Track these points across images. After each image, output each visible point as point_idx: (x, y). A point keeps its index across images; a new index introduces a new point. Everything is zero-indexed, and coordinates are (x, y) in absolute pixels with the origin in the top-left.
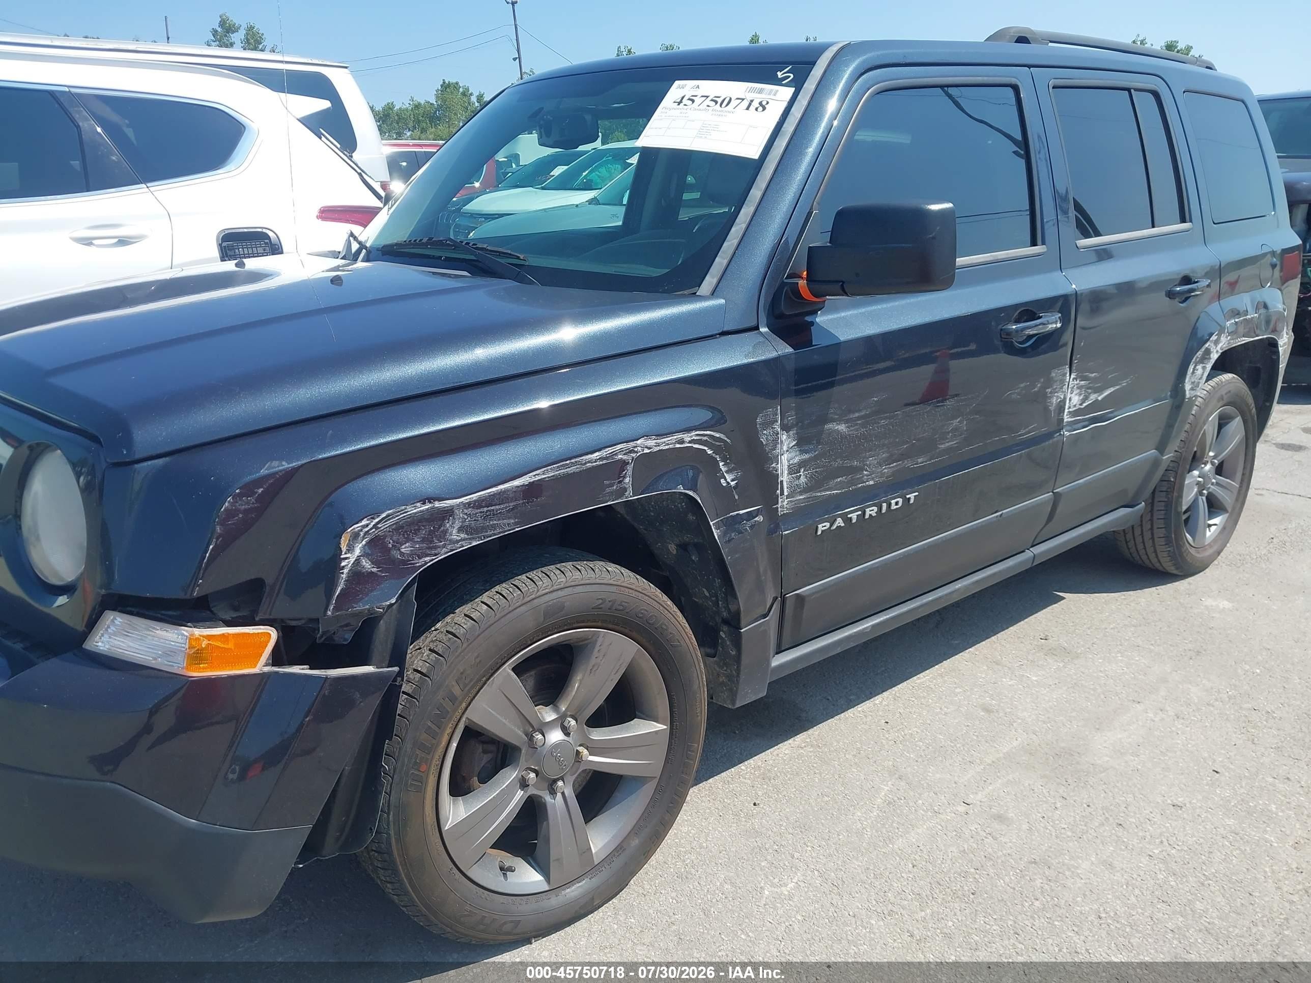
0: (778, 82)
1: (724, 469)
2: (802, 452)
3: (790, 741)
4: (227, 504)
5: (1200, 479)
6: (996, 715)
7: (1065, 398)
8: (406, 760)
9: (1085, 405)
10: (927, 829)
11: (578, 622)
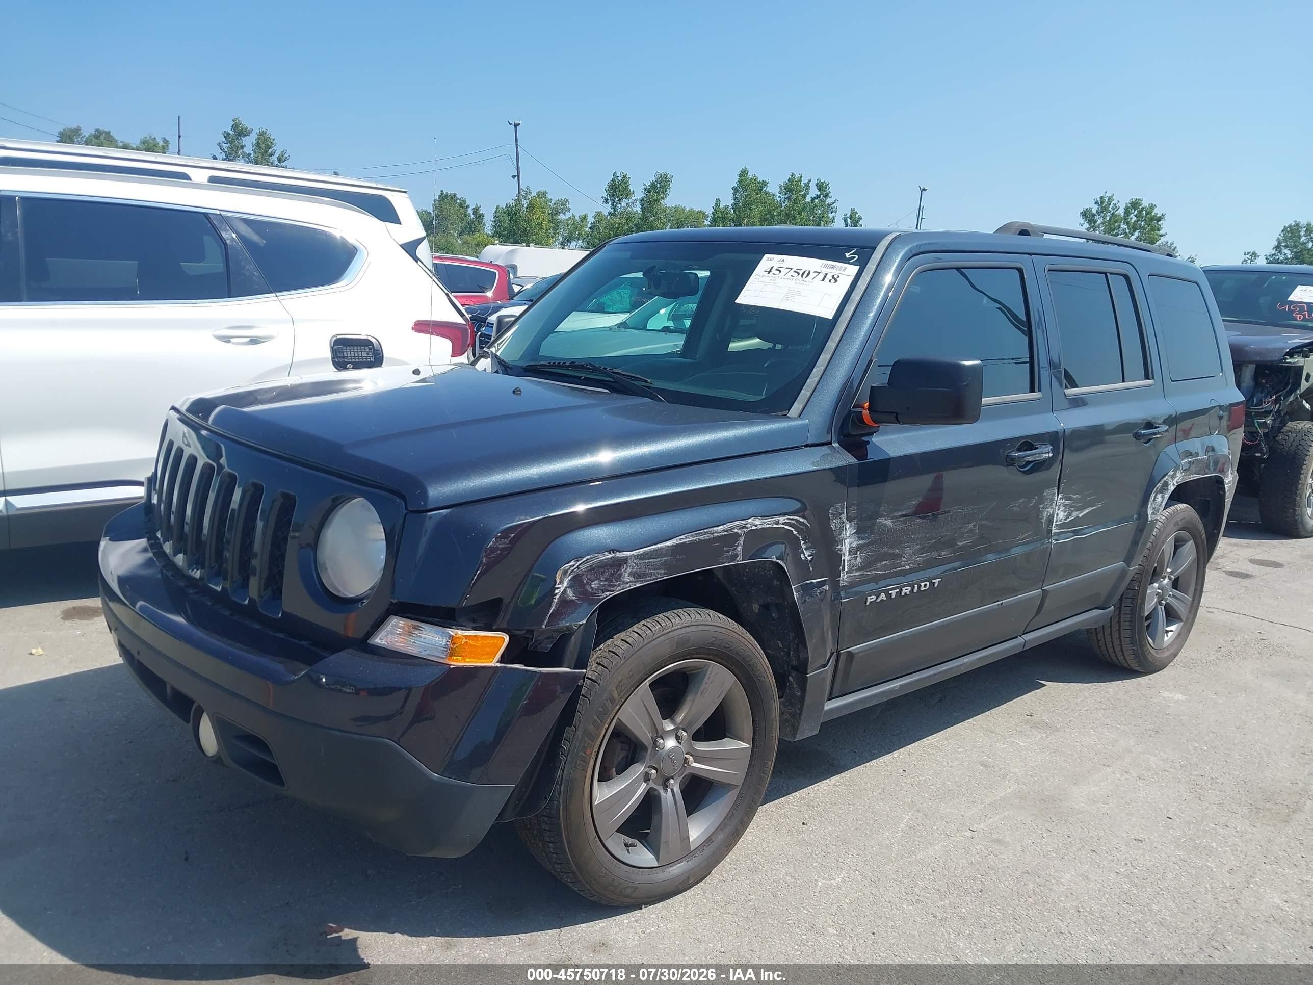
0: (847, 261)
1: (804, 547)
2: (860, 538)
3: (827, 781)
4: (491, 543)
5: (1159, 591)
6: (993, 769)
7: (1053, 513)
8: (578, 744)
9: (1068, 520)
10: (942, 846)
11: (697, 654)
